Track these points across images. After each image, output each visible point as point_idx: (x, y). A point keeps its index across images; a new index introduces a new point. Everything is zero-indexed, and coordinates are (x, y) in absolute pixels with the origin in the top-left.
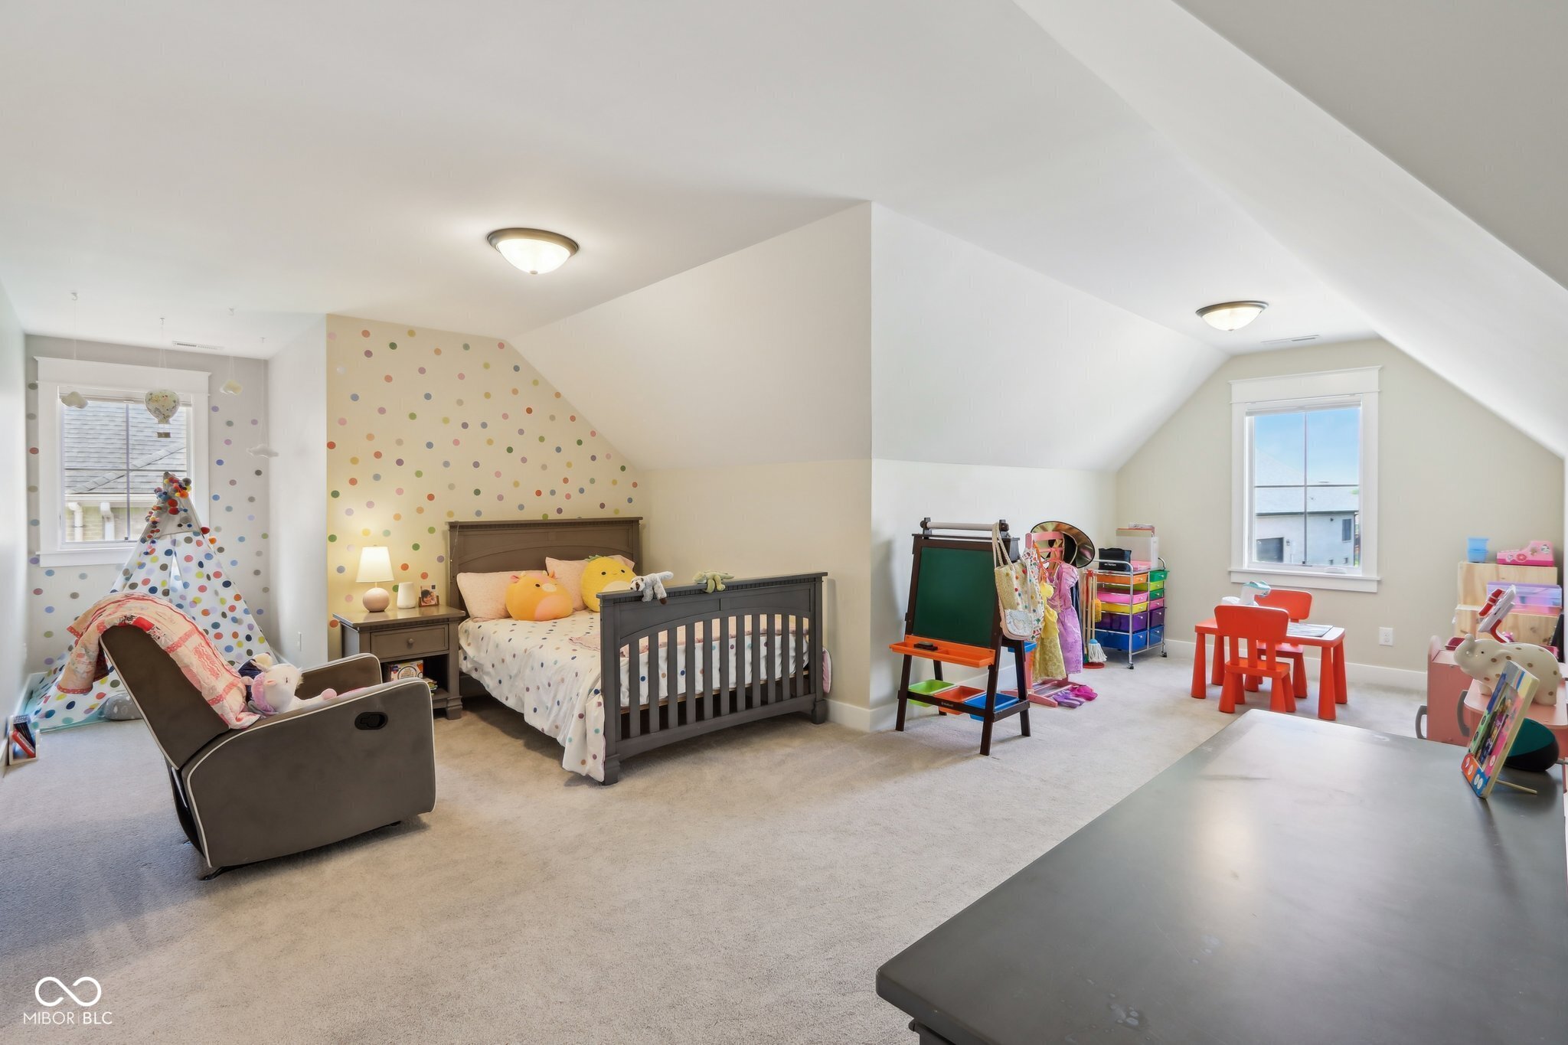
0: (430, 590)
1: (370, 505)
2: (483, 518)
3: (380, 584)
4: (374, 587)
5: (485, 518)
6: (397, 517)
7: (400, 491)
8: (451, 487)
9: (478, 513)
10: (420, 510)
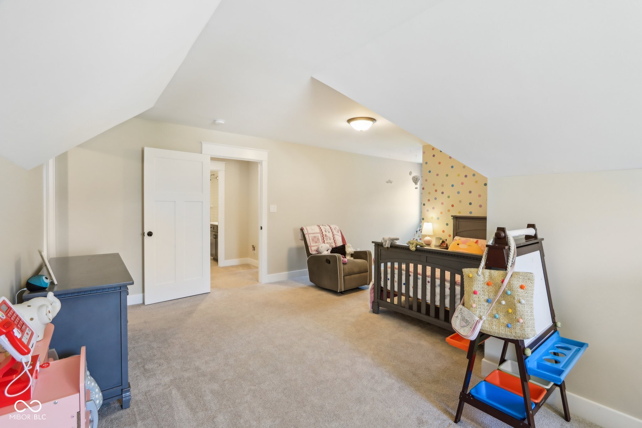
0: (445, 241)
1: (433, 208)
2: (473, 215)
3: (429, 236)
4: (427, 236)
5: (474, 215)
6: (441, 213)
7: (442, 204)
8: (460, 202)
9: (471, 213)
10: (449, 211)
